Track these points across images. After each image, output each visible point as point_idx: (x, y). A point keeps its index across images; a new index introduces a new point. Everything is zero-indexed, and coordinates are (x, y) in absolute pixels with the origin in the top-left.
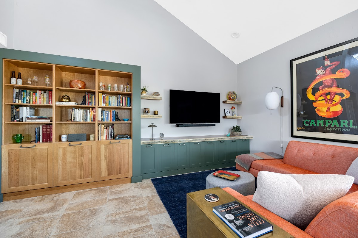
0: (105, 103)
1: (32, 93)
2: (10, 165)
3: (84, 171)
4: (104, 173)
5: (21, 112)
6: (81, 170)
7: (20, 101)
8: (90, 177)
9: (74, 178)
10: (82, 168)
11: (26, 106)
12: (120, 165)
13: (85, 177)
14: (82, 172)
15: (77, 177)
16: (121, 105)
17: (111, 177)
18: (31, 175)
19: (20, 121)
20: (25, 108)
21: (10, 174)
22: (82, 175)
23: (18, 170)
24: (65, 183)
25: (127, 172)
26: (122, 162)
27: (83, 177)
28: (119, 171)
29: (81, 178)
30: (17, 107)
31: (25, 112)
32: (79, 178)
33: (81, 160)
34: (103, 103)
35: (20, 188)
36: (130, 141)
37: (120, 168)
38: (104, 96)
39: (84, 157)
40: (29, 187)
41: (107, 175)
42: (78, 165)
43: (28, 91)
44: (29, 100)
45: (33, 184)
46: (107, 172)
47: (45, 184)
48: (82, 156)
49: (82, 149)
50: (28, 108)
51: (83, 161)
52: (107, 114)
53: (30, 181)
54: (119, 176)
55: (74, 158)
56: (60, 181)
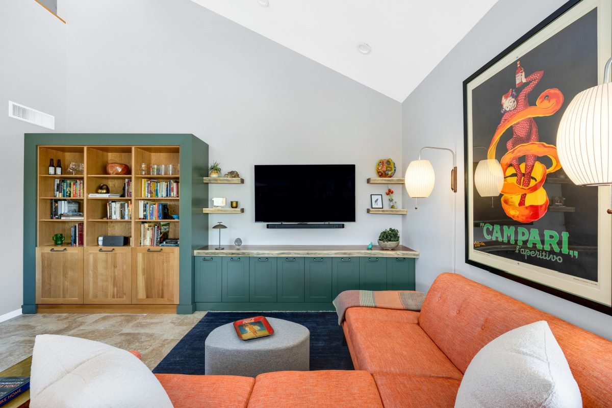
0: (151, 193)
1: (72, 184)
2: (43, 271)
3: (117, 287)
4: (142, 294)
5: (59, 207)
6: (114, 287)
7: (60, 194)
8: (124, 296)
9: (106, 296)
10: (115, 285)
11: (65, 200)
12: (163, 285)
13: (118, 296)
14: (116, 289)
15: (109, 295)
16: (172, 194)
17: (150, 301)
18: (62, 286)
19: (58, 218)
20: (63, 202)
21: (43, 282)
22: (116, 294)
23: (50, 278)
24: (96, 301)
25: (172, 296)
26: (166, 280)
27: (116, 296)
28: (161, 294)
29: (113, 297)
30: (56, 201)
31: (64, 208)
32: (112, 297)
33: (114, 273)
34: (147, 193)
35: (51, 300)
36: (177, 249)
37: (162, 290)
38: (149, 182)
39: (118, 268)
40: (60, 300)
41: (145, 297)
42: (110, 279)
43: (68, 181)
44: (69, 192)
45: (64, 297)
46: (145, 293)
47: (75, 299)
48: (115, 267)
49: (115, 257)
50: (66, 202)
51: (116, 274)
52: (151, 209)
53: (62, 293)
54: (160, 301)
55: (106, 269)
56: (91, 299)
